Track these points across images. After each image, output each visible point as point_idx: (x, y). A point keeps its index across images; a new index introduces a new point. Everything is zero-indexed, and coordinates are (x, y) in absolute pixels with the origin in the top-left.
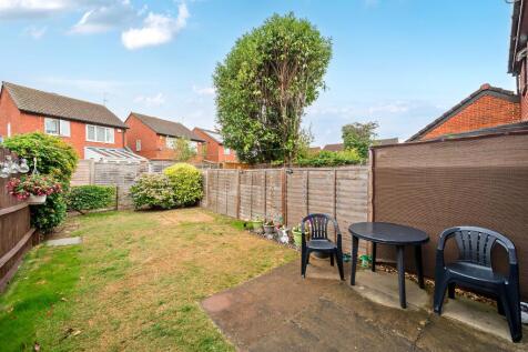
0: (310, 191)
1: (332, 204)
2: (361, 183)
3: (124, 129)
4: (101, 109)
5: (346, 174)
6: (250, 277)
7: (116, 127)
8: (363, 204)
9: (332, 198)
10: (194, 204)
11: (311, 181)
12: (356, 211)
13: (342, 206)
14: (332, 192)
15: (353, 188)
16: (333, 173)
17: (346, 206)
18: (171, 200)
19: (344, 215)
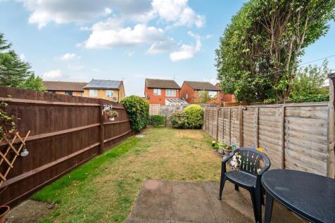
0: (260, 126)
1: (281, 142)
2: (318, 122)
3: (179, 89)
4: (173, 82)
5: (297, 111)
6: (183, 179)
7: (176, 89)
8: (321, 150)
9: (281, 136)
10: (199, 127)
11: (261, 117)
12: (311, 156)
13: (291, 146)
14: (280, 130)
15: (307, 129)
16: (282, 110)
17: (297, 148)
18: (186, 124)
19: (294, 158)
